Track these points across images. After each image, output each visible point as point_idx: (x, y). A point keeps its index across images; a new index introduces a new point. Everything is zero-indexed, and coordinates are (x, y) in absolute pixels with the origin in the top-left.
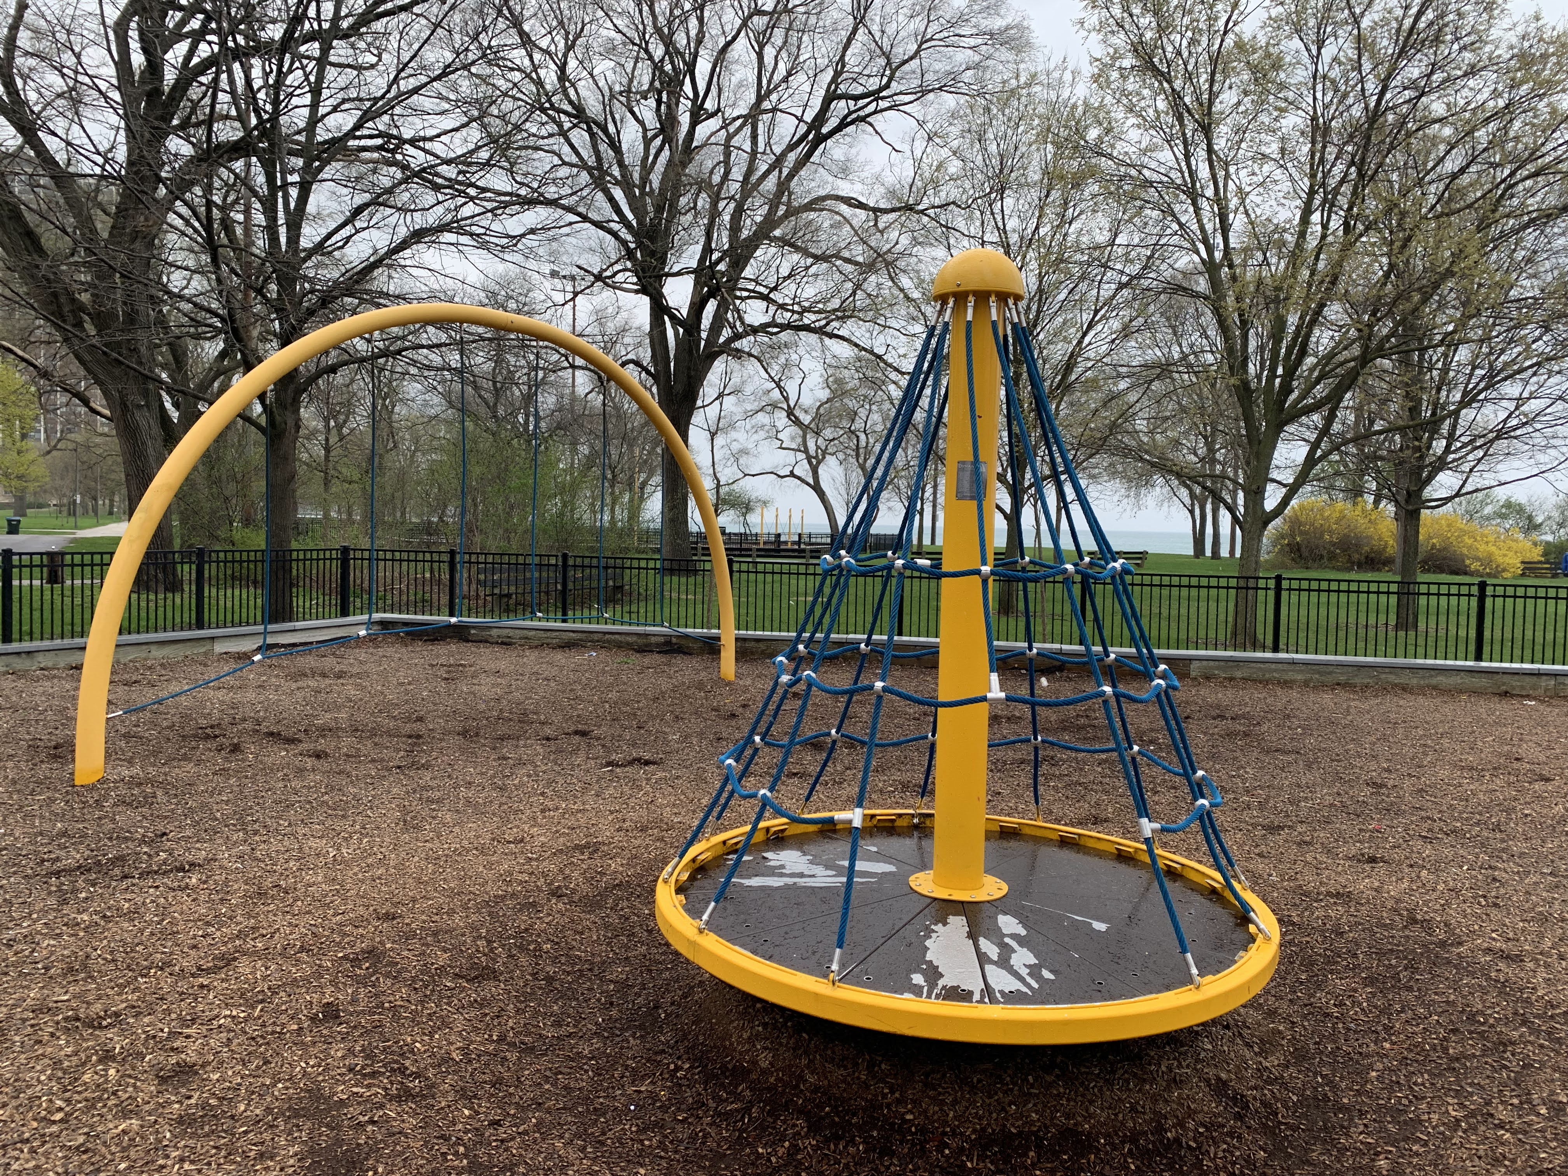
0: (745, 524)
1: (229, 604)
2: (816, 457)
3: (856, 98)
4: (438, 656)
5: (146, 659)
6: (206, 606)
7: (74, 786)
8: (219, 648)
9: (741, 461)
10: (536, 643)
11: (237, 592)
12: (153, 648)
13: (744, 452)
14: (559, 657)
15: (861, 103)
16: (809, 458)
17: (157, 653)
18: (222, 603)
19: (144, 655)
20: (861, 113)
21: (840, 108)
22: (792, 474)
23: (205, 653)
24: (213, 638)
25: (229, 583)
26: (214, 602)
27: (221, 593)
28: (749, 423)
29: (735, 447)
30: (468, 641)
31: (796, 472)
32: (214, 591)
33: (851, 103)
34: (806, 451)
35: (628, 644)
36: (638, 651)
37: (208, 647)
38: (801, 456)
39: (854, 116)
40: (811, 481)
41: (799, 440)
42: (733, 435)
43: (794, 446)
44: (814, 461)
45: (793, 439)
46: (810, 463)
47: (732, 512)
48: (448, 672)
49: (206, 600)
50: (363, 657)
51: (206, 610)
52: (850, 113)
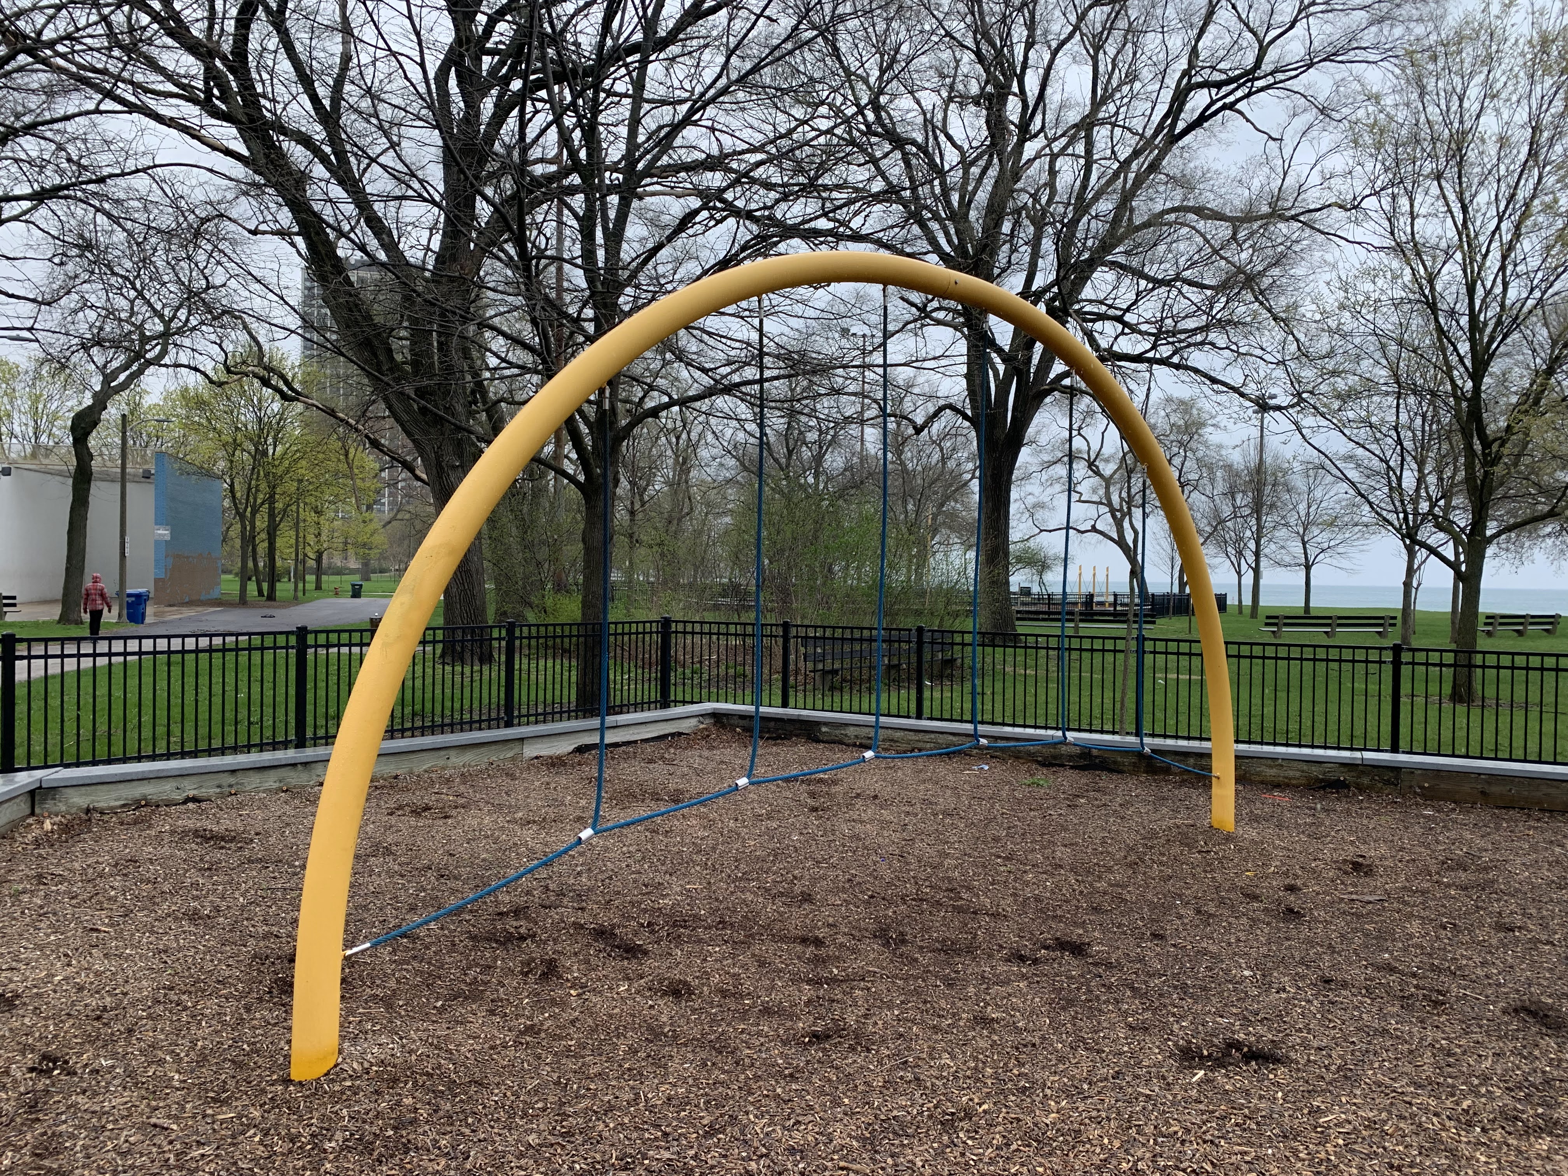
0: (1041, 583)
1: (541, 678)
2: (1121, 510)
3: (1219, 85)
4: (788, 764)
5: (444, 768)
6: (517, 682)
7: (287, 1081)
8: (530, 751)
9: (1036, 516)
10: (904, 746)
11: (550, 663)
12: (452, 753)
13: (1040, 505)
14: (942, 769)
15: (1225, 90)
16: (1113, 511)
17: (458, 760)
18: (533, 677)
19: (441, 763)
20: (1227, 100)
21: (1199, 100)
22: (1094, 529)
23: (513, 759)
24: (522, 740)
25: (542, 651)
26: (524, 676)
27: (533, 665)
28: (1044, 476)
29: (1030, 500)
30: (818, 741)
31: (1098, 527)
32: (525, 661)
33: (1214, 91)
34: (1109, 504)
35: (1029, 754)
36: (1043, 764)
37: (516, 750)
38: (1104, 509)
39: (1219, 104)
40: (1115, 536)
41: (1102, 492)
42: (1029, 488)
43: (1096, 498)
44: (1118, 514)
45: (1094, 491)
46: (1114, 516)
47: (1027, 570)
48: (812, 795)
49: (517, 673)
50: (697, 763)
51: (516, 687)
52: (1213, 103)
